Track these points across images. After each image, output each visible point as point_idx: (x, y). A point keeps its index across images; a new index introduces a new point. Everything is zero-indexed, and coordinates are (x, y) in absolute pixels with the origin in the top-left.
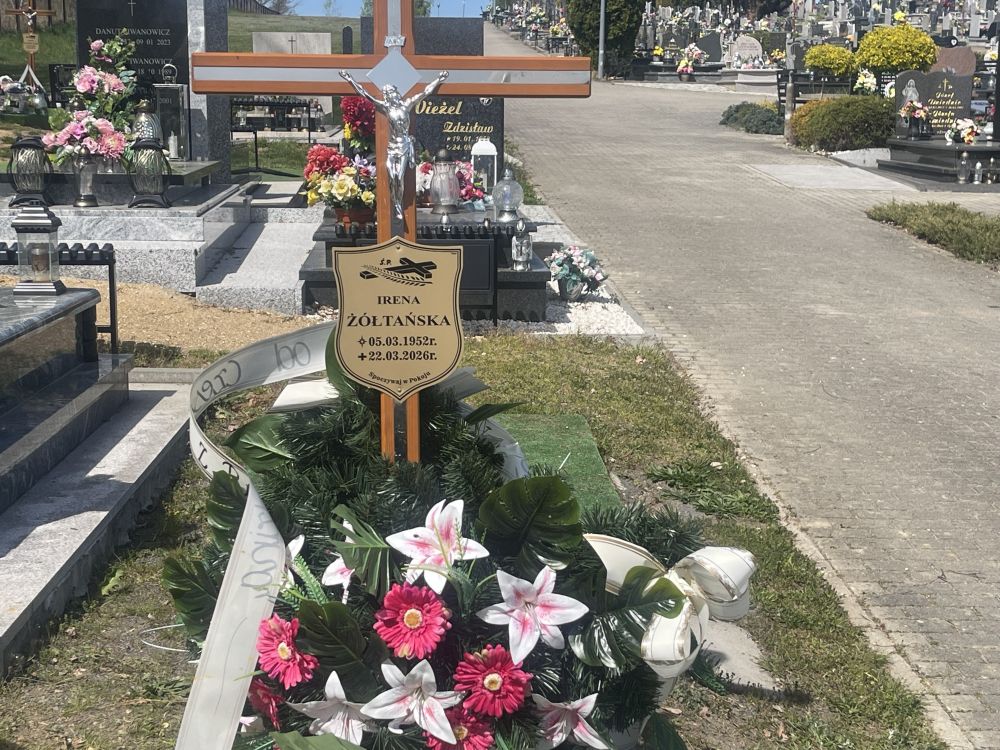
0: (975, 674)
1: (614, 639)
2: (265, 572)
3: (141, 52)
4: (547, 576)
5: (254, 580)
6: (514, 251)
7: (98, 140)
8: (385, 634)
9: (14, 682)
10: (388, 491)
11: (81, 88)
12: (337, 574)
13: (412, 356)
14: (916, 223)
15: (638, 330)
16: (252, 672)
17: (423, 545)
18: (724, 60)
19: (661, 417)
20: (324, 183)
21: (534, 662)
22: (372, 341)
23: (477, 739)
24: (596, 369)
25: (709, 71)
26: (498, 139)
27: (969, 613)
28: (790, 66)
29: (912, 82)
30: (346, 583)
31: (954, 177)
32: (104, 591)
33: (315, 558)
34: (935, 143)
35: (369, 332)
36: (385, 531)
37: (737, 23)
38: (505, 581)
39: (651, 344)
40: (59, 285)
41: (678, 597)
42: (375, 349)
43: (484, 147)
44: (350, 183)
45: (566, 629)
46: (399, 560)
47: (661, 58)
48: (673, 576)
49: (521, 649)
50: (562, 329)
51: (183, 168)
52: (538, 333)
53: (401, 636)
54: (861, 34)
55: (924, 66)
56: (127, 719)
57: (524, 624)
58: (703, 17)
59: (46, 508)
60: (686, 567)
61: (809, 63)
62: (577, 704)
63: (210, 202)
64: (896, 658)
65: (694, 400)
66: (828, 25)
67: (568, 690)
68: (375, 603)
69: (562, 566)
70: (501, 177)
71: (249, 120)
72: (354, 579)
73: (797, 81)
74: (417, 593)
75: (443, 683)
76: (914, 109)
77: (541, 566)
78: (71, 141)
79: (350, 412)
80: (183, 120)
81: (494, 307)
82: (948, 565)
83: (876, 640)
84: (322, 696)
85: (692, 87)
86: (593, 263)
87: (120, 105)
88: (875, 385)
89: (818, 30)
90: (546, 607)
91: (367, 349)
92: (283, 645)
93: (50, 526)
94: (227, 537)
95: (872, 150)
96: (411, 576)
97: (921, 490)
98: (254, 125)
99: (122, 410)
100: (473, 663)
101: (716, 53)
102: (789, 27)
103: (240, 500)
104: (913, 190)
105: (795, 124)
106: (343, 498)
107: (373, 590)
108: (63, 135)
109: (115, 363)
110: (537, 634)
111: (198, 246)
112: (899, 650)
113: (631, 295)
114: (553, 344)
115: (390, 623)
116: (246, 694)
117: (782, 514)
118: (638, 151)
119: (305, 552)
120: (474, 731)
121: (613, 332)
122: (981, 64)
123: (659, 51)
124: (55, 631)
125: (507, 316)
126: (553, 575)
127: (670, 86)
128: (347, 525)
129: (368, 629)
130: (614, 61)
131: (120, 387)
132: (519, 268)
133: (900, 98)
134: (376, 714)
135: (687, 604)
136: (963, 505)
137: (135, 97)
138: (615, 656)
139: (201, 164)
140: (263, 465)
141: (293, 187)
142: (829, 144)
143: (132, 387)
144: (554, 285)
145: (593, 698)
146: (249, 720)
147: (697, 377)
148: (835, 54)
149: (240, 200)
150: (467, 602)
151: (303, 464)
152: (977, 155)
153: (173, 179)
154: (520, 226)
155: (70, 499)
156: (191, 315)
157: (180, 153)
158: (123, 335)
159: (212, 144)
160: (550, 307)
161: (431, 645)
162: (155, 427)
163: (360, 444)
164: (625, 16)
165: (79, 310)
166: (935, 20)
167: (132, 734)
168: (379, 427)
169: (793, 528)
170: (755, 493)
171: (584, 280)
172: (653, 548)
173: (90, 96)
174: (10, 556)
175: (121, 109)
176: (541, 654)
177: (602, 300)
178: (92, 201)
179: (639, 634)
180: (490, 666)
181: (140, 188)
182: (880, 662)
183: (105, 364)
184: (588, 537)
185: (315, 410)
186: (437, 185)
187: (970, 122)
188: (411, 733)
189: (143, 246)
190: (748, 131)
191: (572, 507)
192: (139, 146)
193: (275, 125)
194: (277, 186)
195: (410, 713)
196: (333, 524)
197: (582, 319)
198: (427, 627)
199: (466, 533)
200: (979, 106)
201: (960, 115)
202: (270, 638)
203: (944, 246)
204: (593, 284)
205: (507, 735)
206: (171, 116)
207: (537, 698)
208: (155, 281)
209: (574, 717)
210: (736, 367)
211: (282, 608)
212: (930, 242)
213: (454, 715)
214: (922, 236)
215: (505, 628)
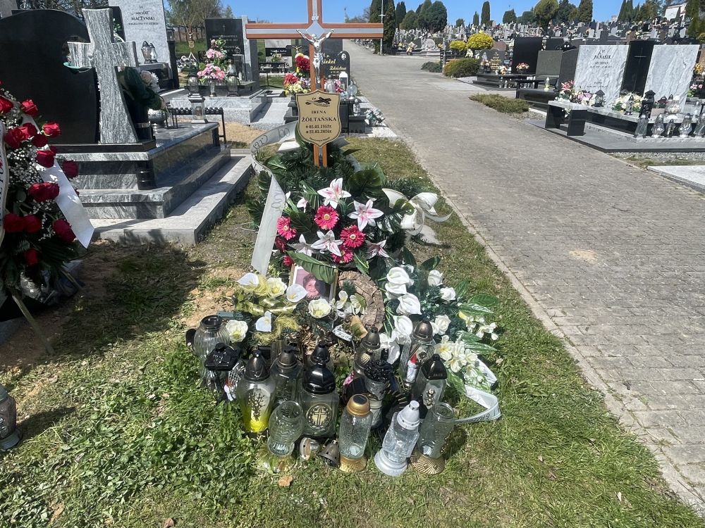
0: (502, 239)
1: (392, 222)
2: (279, 203)
3: (229, 43)
4: (370, 202)
5: (275, 205)
6: (354, 109)
7: (216, 74)
8: (318, 222)
9: (201, 243)
10: (318, 176)
11: (209, 57)
12: (302, 203)
13: (324, 131)
14: (486, 100)
15: (395, 136)
16: (276, 235)
17: (329, 193)
18: (422, 48)
19: (403, 163)
20: (291, 87)
21: (365, 231)
22: (310, 127)
23: (348, 255)
24: (382, 148)
25: (417, 51)
26: (348, 71)
27: (500, 221)
28: (444, 48)
29: (485, 53)
30: (305, 206)
31: (498, 86)
32: (227, 217)
33: (295, 199)
34: (492, 74)
35: (309, 123)
36: (317, 189)
37: (426, 35)
38: (356, 204)
39: (399, 140)
40: (206, 120)
41: (413, 209)
42: (311, 129)
43: (343, 75)
44: (299, 87)
45: (376, 220)
46: (322, 199)
47: (401, 47)
48: (411, 202)
49: (361, 227)
50: (370, 136)
51: (244, 83)
52: (363, 137)
53: (323, 223)
54: (468, 38)
55: (489, 47)
56: (237, 254)
57: (363, 218)
58: (415, 33)
59: (207, 192)
60: (415, 199)
61: (451, 47)
62: (380, 243)
63: (254, 94)
64: (477, 235)
65: (413, 158)
66: (457, 35)
67: (376, 239)
68: (314, 212)
69: (375, 199)
70: (349, 84)
71: (265, 69)
72: (308, 205)
73: (447, 54)
74: (328, 209)
75: (337, 237)
76: (486, 62)
77: (368, 199)
78: (207, 74)
79: (303, 152)
80: (243, 67)
81: (348, 128)
82: (493, 207)
83: (471, 230)
84: (299, 242)
85: (411, 57)
86: (380, 114)
87: (222, 61)
88: (472, 152)
89: (454, 37)
90: (370, 213)
91: (309, 129)
92: (286, 226)
93: (209, 197)
94: (265, 193)
95: (471, 77)
96: (326, 203)
97: (486, 185)
98: (267, 71)
99: (228, 162)
100: (346, 231)
101: (420, 46)
102: (444, 36)
103: (269, 180)
104: (484, 90)
105: (446, 68)
106: (302, 179)
107: (314, 208)
108: (204, 72)
109: (226, 147)
110: (367, 222)
111: (250, 109)
112: (478, 233)
113: (392, 125)
114: (367, 140)
115: (320, 219)
116: (274, 242)
117: (442, 193)
118: (395, 79)
119: (291, 197)
120: (347, 252)
121: (387, 136)
122: (508, 48)
123: (400, 45)
124: (213, 228)
125: (352, 132)
126: (372, 203)
127: (404, 57)
128: (304, 186)
129: (312, 221)
130: (386, 48)
131: (228, 155)
132: (356, 115)
133: (481, 59)
134: (316, 247)
135: (415, 211)
136: (499, 189)
137: (227, 59)
138: (392, 228)
139: (249, 82)
140: (276, 171)
141: (280, 91)
142: (456, 76)
143: (232, 155)
144: (367, 121)
145: (385, 241)
146: (275, 251)
147: (414, 151)
148: (460, 44)
149: (263, 95)
150: (344, 211)
151: (289, 170)
152: (506, 78)
153: (241, 87)
154: (356, 101)
155: (215, 189)
156: (249, 132)
157: (242, 78)
158: (228, 139)
159: (253, 76)
160: (366, 128)
161: (333, 225)
162: (240, 167)
163: (308, 162)
164: (389, 33)
165: (213, 128)
166: (493, 33)
167: (239, 258)
168: (313, 156)
169: (445, 197)
170: (433, 186)
171: (377, 119)
172: (405, 193)
173: (212, 59)
174: (197, 205)
175: (223, 63)
176: (368, 229)
177: (383, 126)
178: (215, 95)
179: (400, 221)
180: (352, 231)
181: (231, 90)
182: (472, 236)
183: (223, 148)
184: (383, 189)
185: (292, 152)
186: (328, 88)
187: (504, 67)
188: (327, 253)
189: (232, 109)
190: (430, 71)
191: (378, 179)
192: (229, 75)
193: (273, 71)
194: (275, 91)
195: (327, 247)
196: (300, 186)
197: (376, 132)
198: (331, 220)
199: (343, 189)
200: (507, 62)
201: (501, 65)
202: (281, 224)
203: (494, 108)
204: (380, 121)
205: (357, 254)
206: (239, 66)
207: (367, 241)
208: (237, 121)
209: (379, 248)
210: (427, 147)
211: (284, 215)
212: (490, 107)
213: (341, 247)
214: (487, 105)
215: (357, 220)
